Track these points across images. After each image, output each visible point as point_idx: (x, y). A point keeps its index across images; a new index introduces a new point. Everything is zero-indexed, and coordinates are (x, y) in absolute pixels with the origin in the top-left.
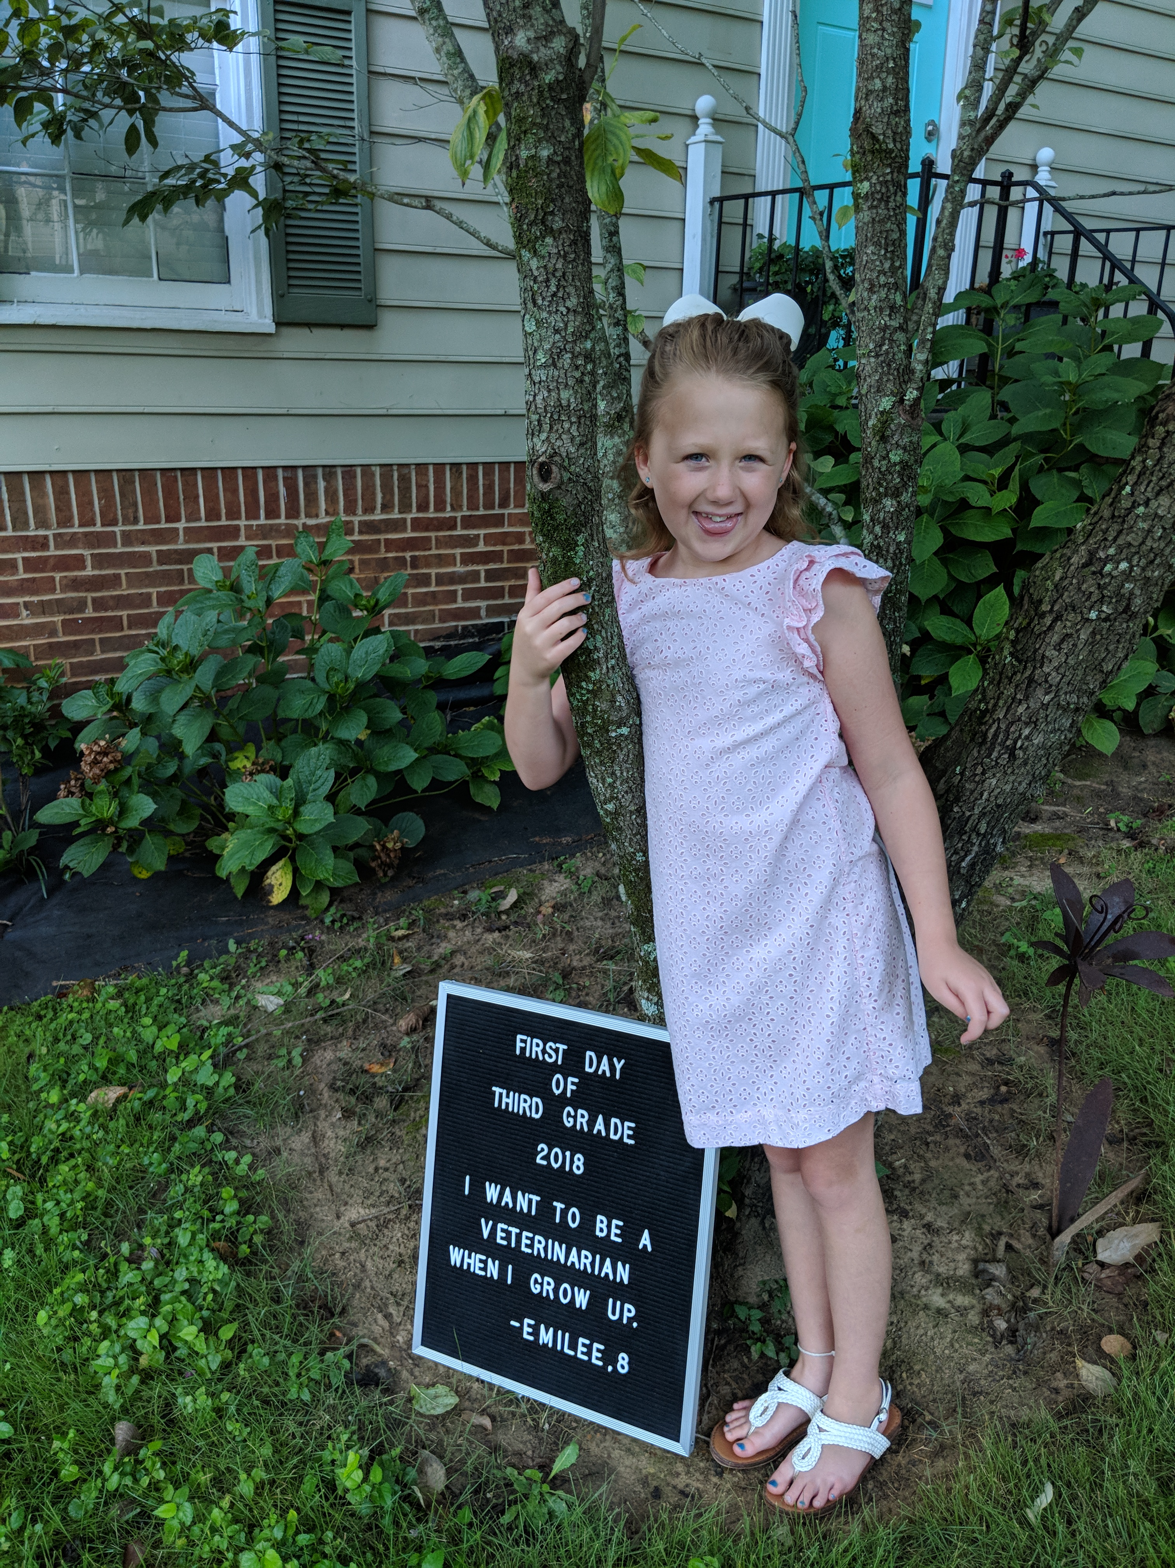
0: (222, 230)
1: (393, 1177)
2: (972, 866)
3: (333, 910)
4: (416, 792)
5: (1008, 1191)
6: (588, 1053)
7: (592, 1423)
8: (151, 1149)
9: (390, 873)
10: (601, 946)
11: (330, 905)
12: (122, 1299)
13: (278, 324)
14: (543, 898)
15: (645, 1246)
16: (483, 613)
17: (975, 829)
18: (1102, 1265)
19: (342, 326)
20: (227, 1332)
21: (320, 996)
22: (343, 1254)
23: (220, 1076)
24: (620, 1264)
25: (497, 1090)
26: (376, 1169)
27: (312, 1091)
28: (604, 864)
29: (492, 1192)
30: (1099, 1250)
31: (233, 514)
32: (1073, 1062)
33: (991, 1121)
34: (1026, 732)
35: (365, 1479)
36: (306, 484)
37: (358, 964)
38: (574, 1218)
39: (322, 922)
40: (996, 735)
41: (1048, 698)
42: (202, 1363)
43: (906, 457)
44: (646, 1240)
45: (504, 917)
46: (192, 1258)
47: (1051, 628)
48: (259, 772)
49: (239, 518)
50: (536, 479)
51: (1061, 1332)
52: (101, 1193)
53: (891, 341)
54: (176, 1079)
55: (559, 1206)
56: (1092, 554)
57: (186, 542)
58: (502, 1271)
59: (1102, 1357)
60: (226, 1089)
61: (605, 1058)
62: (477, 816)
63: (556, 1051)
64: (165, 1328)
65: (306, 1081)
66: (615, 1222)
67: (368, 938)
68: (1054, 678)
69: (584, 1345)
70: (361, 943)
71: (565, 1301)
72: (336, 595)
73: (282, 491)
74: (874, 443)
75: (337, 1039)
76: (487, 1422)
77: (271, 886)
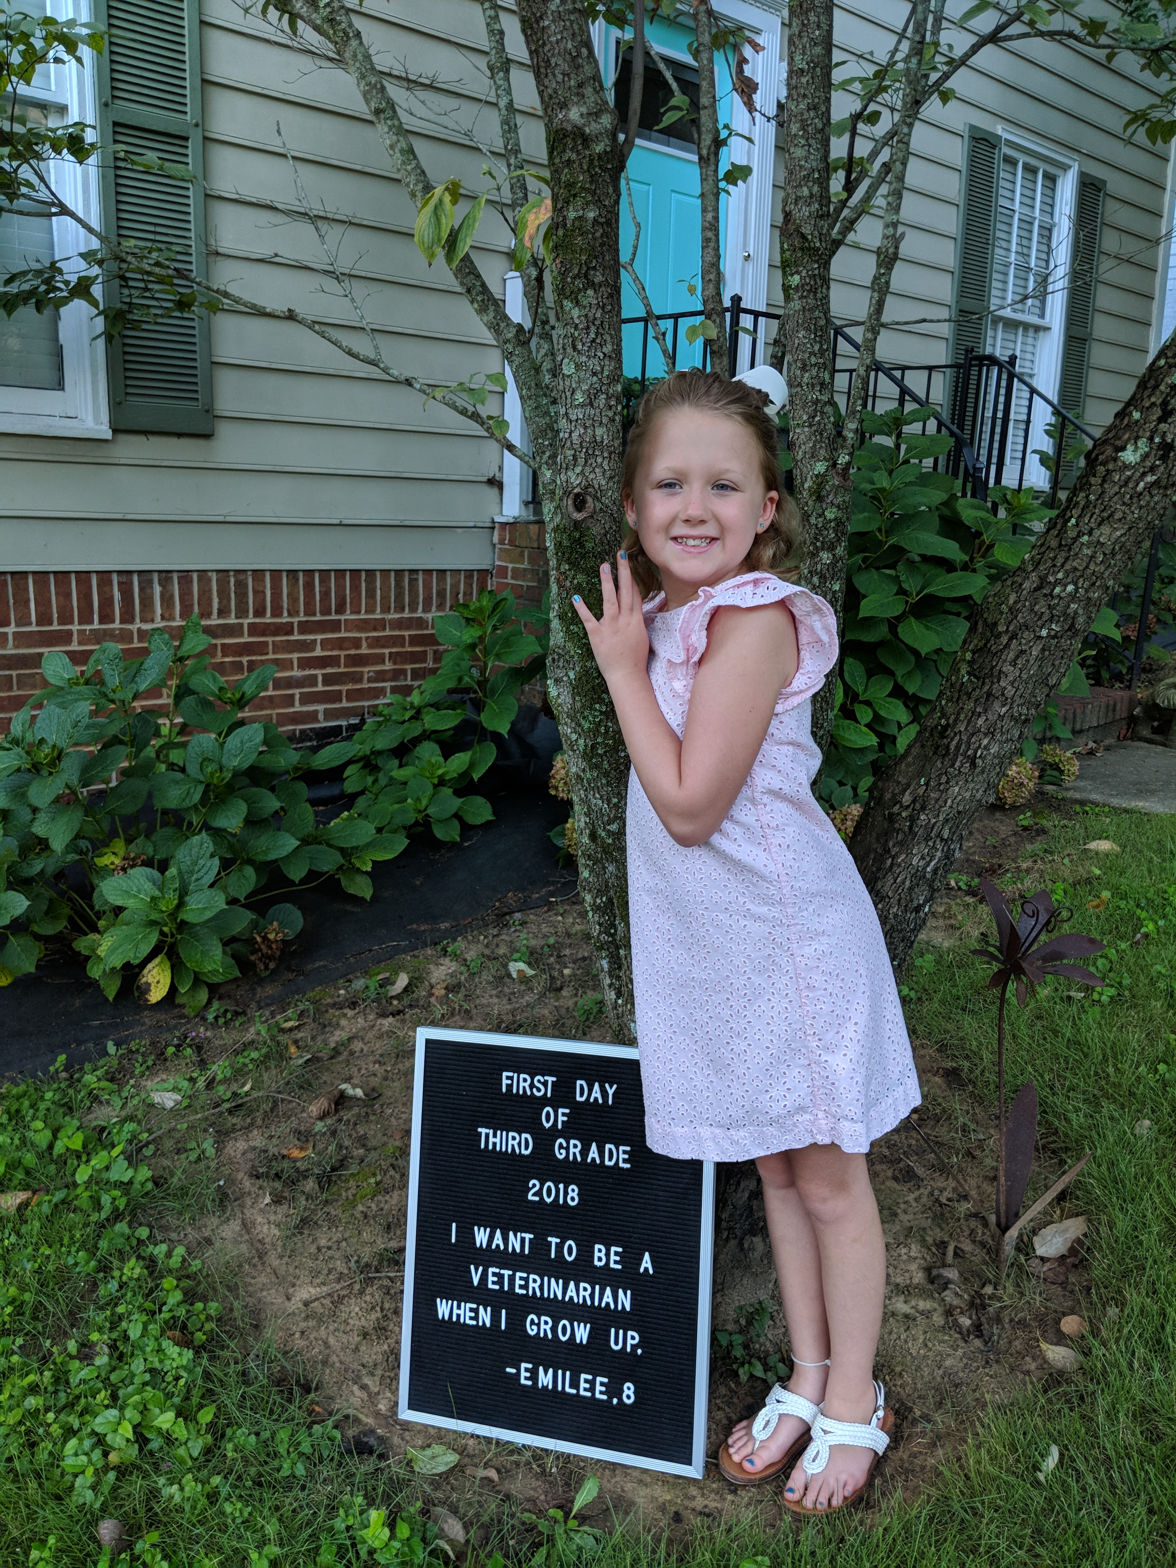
0: (56, 339)
1: (337, 1255)
2: (935, 871)
3: (216, 1005)
4: (292, 883)
5: (941, 1205)
6: (579, 1082)
7: (599, 1461)
8: (73, 1249)
9: (272, 965)
10: (502, 1021)
11: (209, 1003)
12: (78, 1397)
13: (115, 431)
14: (433, 981)
15: (646, 1269)
16: (321, 716)
17: (939, 835)
18: (1043, 1259)
19: (179, 435)
20: (206, 1416)
21: (221, 1089)
22: (303, 1333)
23: (136, 1171)
24: (621, 1291)
25: (483, 1131)
26: (319, 1249)
27: (230, 1181)
28: (487, 946)
29: (481, 1237)
30: (1037, 1246)
31: (66, 618)
32: (971, 1088)
33: (910, 1146)
34: (985, 742)
35: (393, 1536)
36: (141, 589)
37: (255, 1055)
38: (571, 1251)
39: (204, 1019)
40: (958, 747)
41: (1004, 710)
42: (181, 1451)
43: (840, 515)
44: (647, 1263)
45: (395, 1002)
46: (148, 1349)
47: (1007, 645)
48: (132, 866)
49: (71, 622)
50: (571, 508)
51: (1019, 1322)
52: (27, 1296)
53: (822, 413)
54: (86, 1178)
55: (554, 1240)
56: (1043, 579)
57: (16, 647)
58: (496, 1318)
59: (1061, 1339)
60: (143, 1185)
61: (597, 1086)
62: (349, 908)
63: (545, 1084)
64: (137, 1418)
65: (226, 1170)
66: (613, 1249)
67: (258, 1030)
68: (1010, 692)
69: (586, 1381)
70: (250, 1035)
71: (564, 1339)
72: (199, 689)
73: (117, 595)
74: (810, 503)
75: (248, 1128)
76: (493, 1474)
77: (148, 985)
